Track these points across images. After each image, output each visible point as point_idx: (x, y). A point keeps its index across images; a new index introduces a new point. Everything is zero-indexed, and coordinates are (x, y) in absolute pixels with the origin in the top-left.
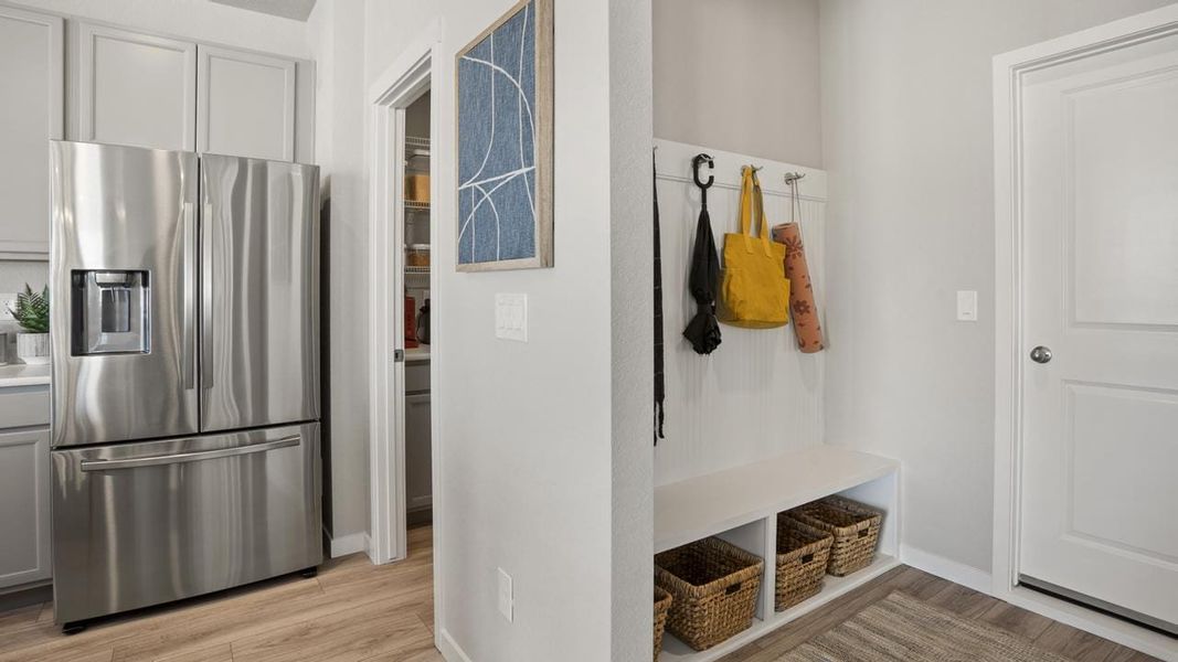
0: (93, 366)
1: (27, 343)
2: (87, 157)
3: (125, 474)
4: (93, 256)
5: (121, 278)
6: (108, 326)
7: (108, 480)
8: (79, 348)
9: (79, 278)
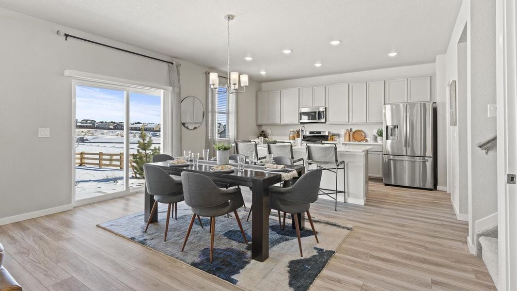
0: (389, 142)
1: (379, 138)
2: (388, 107)
3: (394, 160)
4: (389, 124)
5: (393, 127)
6: (391, 135)
7: (392, 161)
8: (387, 138)
9: (387, 127)
